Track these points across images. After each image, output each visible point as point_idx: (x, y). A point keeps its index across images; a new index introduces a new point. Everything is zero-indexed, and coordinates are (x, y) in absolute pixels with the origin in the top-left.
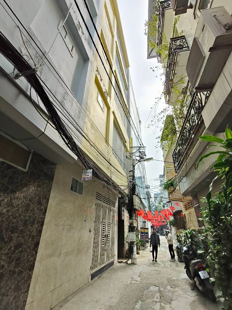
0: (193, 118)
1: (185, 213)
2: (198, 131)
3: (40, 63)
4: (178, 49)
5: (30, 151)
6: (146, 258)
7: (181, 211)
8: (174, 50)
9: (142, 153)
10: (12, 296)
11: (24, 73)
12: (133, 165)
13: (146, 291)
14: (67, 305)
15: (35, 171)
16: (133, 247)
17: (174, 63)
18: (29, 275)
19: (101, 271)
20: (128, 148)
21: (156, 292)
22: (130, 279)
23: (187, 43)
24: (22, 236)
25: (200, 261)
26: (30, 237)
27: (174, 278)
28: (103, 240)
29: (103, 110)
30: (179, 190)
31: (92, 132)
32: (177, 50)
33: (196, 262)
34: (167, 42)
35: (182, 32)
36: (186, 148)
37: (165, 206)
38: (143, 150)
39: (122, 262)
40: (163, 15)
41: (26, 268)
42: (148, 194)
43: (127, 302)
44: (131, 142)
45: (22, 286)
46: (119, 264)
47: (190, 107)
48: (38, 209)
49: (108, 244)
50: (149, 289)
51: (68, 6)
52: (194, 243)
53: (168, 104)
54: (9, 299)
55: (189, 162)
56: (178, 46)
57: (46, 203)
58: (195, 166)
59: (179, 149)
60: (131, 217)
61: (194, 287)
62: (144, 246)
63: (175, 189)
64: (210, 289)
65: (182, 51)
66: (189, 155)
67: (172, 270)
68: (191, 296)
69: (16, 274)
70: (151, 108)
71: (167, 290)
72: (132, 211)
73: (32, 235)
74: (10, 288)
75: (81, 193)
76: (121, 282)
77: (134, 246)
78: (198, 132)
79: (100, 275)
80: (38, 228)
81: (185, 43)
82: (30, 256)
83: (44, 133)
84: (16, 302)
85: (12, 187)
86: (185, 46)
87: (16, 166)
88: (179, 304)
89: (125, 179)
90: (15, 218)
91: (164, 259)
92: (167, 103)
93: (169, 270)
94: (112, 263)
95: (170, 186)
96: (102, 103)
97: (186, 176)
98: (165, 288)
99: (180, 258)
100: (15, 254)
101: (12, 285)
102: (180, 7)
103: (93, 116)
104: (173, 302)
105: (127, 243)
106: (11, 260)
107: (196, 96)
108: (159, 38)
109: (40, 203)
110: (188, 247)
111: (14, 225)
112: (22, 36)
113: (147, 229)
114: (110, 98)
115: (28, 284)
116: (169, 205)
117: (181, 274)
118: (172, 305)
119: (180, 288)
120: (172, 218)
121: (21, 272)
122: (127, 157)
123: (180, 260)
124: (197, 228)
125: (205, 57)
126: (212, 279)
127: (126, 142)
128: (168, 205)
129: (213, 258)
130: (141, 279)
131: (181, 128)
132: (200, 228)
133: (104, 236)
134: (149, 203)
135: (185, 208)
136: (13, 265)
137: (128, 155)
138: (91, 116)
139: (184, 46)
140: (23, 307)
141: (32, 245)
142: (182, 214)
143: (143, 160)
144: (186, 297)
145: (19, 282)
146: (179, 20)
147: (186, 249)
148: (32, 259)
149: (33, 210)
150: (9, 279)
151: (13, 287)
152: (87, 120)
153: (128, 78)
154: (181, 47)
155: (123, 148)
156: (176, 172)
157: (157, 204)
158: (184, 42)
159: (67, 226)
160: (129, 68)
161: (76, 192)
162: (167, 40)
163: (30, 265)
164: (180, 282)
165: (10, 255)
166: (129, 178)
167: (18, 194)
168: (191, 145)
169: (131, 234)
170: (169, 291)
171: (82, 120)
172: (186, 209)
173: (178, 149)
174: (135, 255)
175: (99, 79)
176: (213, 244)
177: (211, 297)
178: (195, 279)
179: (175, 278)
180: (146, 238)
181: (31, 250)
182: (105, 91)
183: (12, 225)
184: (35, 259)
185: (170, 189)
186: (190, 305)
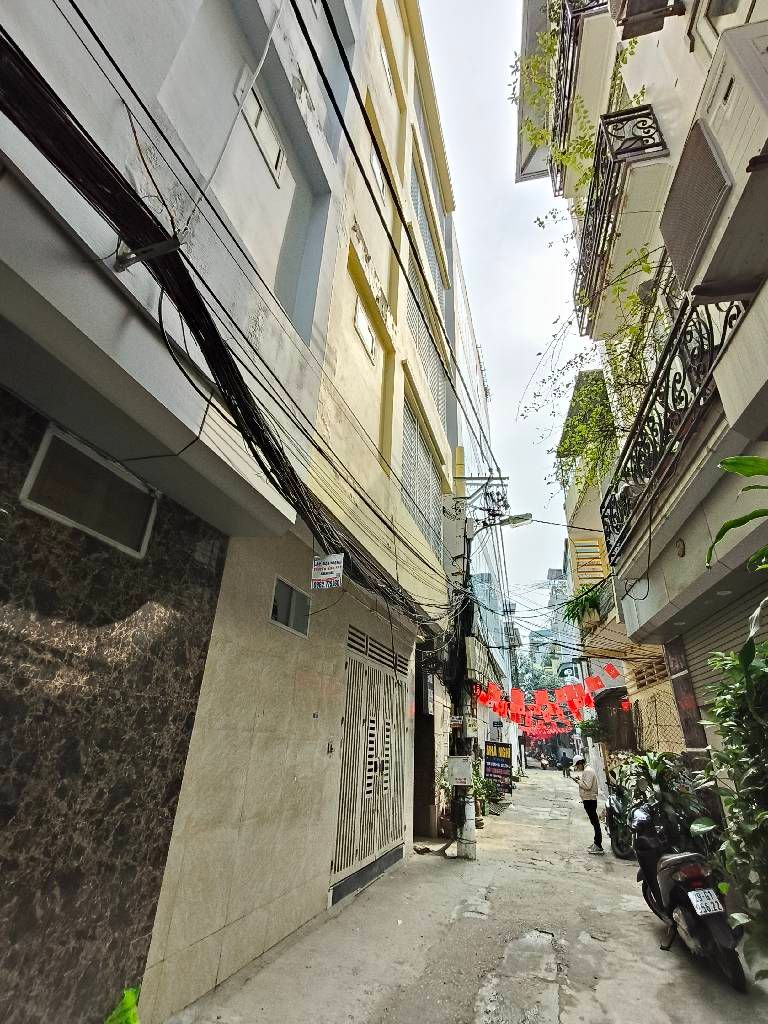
0: (678, 386)
1: (638, 697)
2: (695, 429)
3: (187, 214)
4: (627, 150)
5: (153, 495)
6: (503, 841)
7: (624, 691)
8: (615, 154)
9: (495, 497)
10: (105, 940)
11: (144, 252)
12: (465, 536)
13: (510, 945)
14: (263, 975)
15: (166, 558)
16: (464, 803)
17: (614, 198)
18: (154, 879)
19: (363, 876)
20: (451, 481)
21: (542, 950)
22: (457, 907)
23: (658, 130)
24: (133, 758)
25: (694, 859)
26: (154, 764)
27: (600, 910)
28: (370, 778)
29: (372, 357)
30: (618, 620)
31: (341, 432)
32: (626, 155)
33: (678, 860)
34: (591, 128)
35: (642, 93)
36: (651, 484)
37: (566, 672)
38: (500, 489)
39: (427, 851)
40: (576, 35)
41: (145, 858)
42: (511, 633)
43: (452, 978)
44: (459, 464)
45: (133, 912)
46: (417, 857)
47: (669, 350)
48: (176, 675)
49: (385, 792)
50: (520, 940)
51: (267, 18)
52: (670, 798)
53: (587, 334)
54: (99, 950)
55: (657, 530)
56: (628, 139)
57: (200, 657)
58: (678, 543)
59: (626, 489)
60: (457, 708)
61: (670, 940)
62: (496, 802)
63: (604, 618)
64: (725, 949)
65: (641, 157)
66: (660, 510)
67: (595, 883)
68: (662, 970)
69: (117, 875)
70: (540, 354)
71: (578, 946)
72: (462, 688)
73: (159, 758)
74: (100, 917)
75: (301, 627)
76: (430, 916)
77: (468, 802)
78: (694, 434)
79: (360, 890)
80: (177, 735)
81: (652, 131)
82: (154, 823)
83: (198, 438)
84: (118, 960)
85: (102, 608)
86: (651, 141)
87: (111, 542)
88: (622, 991)
89: (441, 585)
90: (111, 704)
91: (566, 847)
92: (584, 332)
93: (584, 884)
94: (398, 853)
95: (587, 607)
96: (368, 336)
97: (646, 576)
98: (573, 939)
99: (618, 845)
100: (112, 815)
101: (106, 909)
102: (640, 12)
103: (342, 378)
104: (601, 986)
105: (442, 791)
106: (100, 833)
107: (691, 314)
108: (560, 111)
109: (181, 659)
110: (650, 811)
111: (110, 725)
112: (135, 132)
113: (508, 746)
114: (395, 320)
115: (150, 907)
116: (579, 670)
117: (625, 896)
118: (597, 995)
119: (621, 940)
120: (589, 714)
121: (130, 870)
122: (444, 512)
123: (617, 850)
124: (680, 749)
125: (731, 188)
126: (739, 918)
127: (443, 462)
128: (576, 668)
129: (744, 850)
130: (492, 908)
131: (634, 419)
132: (689, 750)
133: (373, 766)
134: (514, 660)
135: (638, 680)
136: (108, 847)
137: (449, 503)
138: (336, 380)
139: (647, 141)
140: (136, 975)
141: (160, 788)
142: (627, 700)
143: (498, 522)
144: (644, 972)
145: (123, 899)
146: (632, 53)
147: (645, 816)
148: (161, 830)
149: (162, 679)
150: (96, 887)
151: (108, 914)
152: (323, 392)
153: (449, 245)
154: (638, 144)
155: (433, 481)
156: (613, 564)
157: (538, 666)
158: (650, 127)
159: (261, 731)
160: (453, 212)
161: (287, 625)
162: (589, 122)
163: (154, 848)
164: (621, 922)
165: (100, 815)
166: (453, 579)
167: (120, 628)
168: (668, 475)
169: (459, 760)
170: (586, 949)
171: (311, 393)
172: (641, 686)
173: (621, 490)
174: (470, 829)
175: (361, 255)
176: (741, 803)
177: (730, 975)
178: (675, 915)
179: (604, 910)
180: (503, 775)
181: (156, 804)
182: (380, 295)
183: (103, 726)
184: (169, 832)
185: (586, 618)
186: (659, 995)
